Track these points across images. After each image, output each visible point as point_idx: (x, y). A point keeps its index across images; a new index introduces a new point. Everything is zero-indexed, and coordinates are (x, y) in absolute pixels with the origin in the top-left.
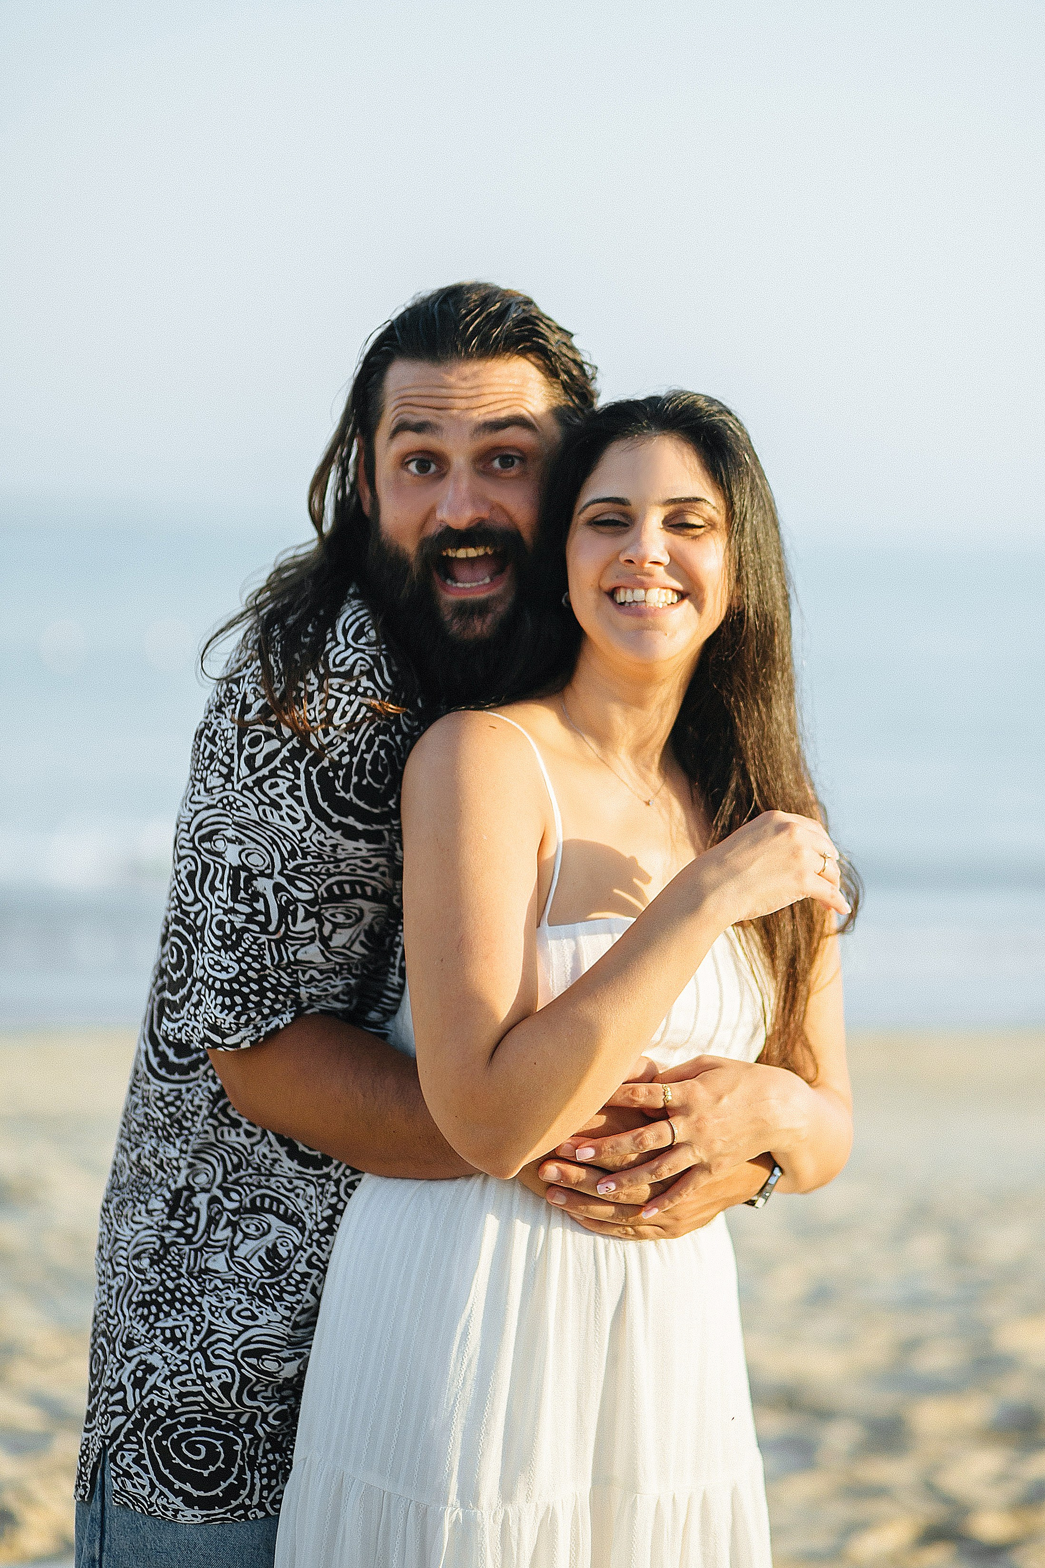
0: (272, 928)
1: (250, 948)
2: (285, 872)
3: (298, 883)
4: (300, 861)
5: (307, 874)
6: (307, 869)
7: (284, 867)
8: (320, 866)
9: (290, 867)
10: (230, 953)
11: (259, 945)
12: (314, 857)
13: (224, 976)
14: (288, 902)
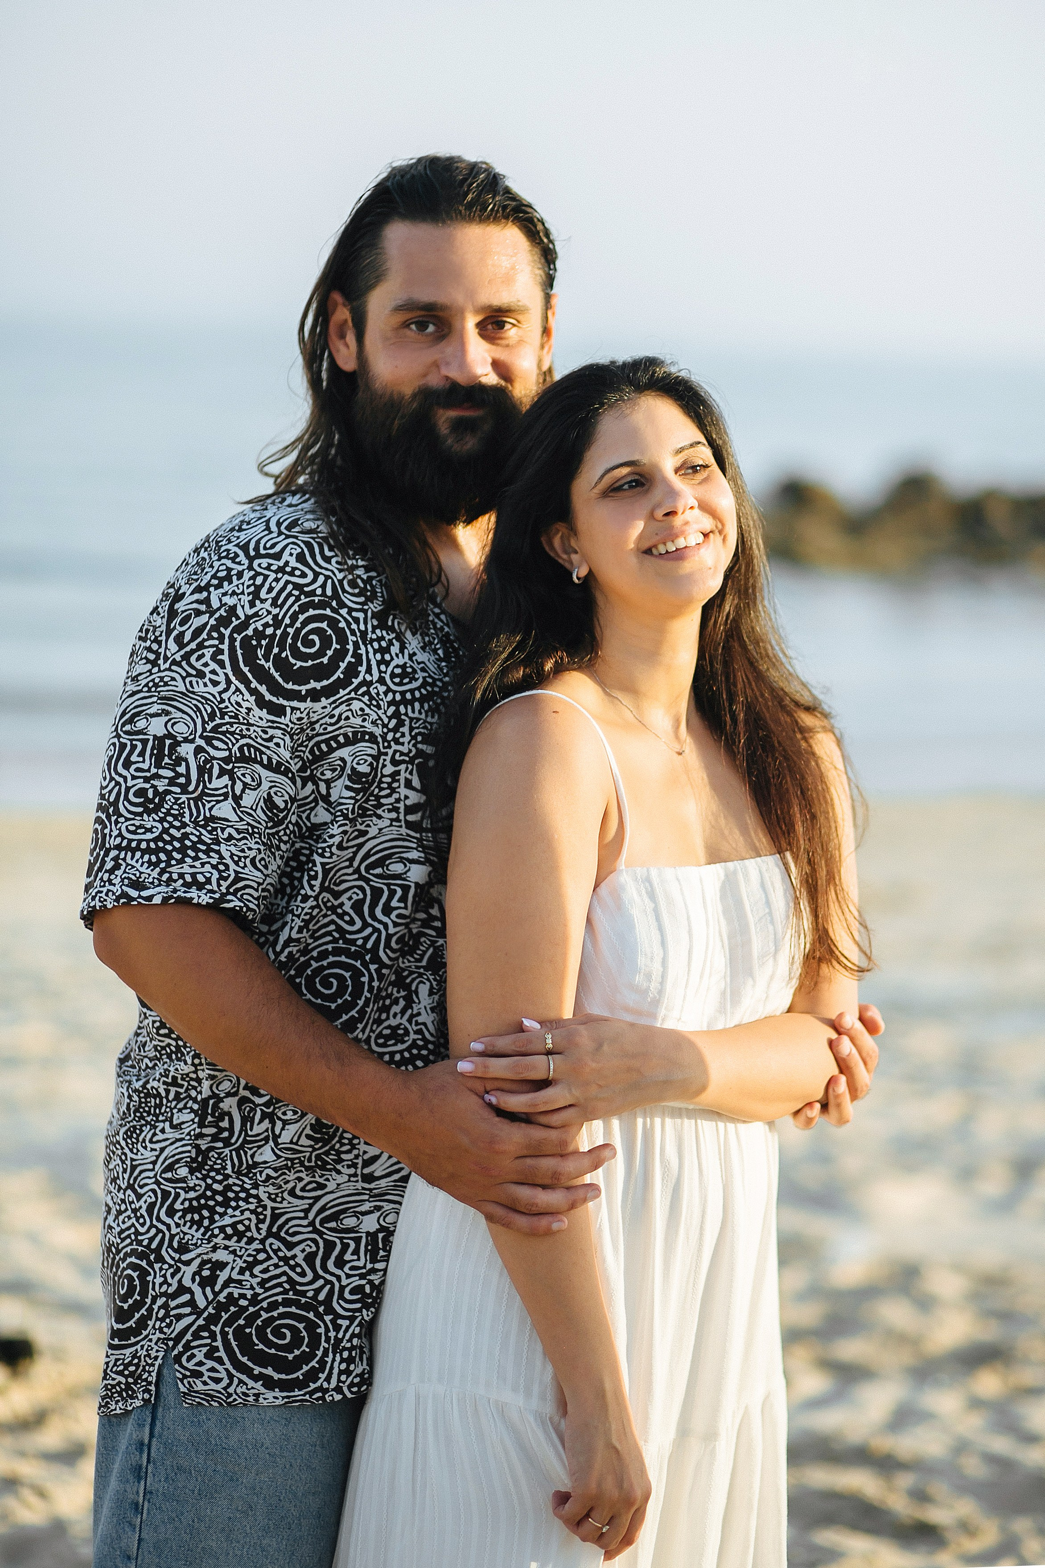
0: (191, 788)
1: (171, 808)
2: (205, 734)
3: (216, 743)
4: (218, 721)
5: (223, 733)
6: (224, 729)
7: (204, 729)
8: (235, 726)
9: (209, 728)
10: (153, 815)
11: (179, 805)
12: (231, 717)
13: (149, 836)
14: (206, 761)
